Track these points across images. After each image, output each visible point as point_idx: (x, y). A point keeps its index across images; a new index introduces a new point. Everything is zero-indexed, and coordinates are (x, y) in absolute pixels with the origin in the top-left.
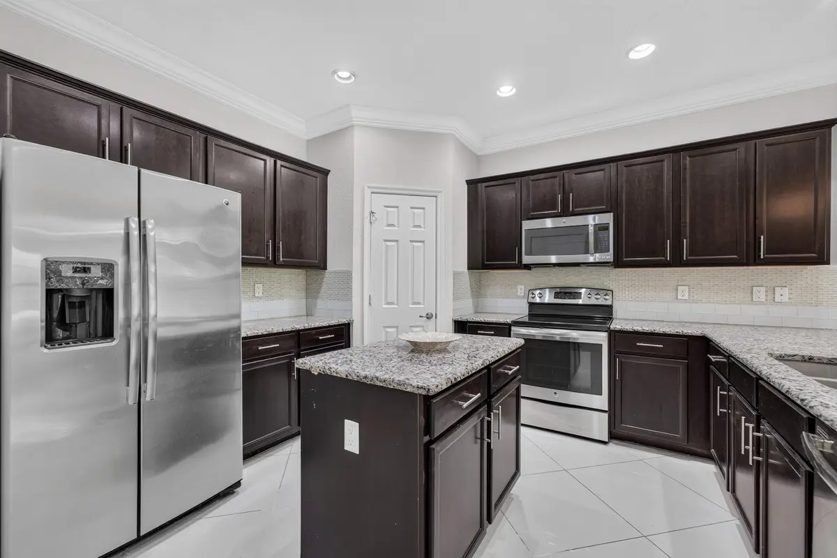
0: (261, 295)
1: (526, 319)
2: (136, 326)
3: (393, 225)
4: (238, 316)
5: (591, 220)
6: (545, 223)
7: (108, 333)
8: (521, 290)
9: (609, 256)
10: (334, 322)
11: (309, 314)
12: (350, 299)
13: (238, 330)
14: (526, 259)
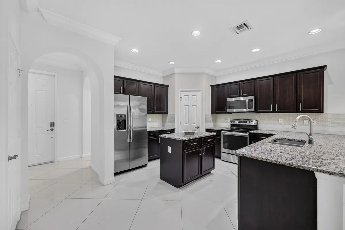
0: (151, 121)
1: (230, 129)
2: (129, 128)
3: (187, 101)
4: (146, 127)
5: (247, 98)
6: (232, 99)
7: (125, 129)
8: (229, 120)
9: (253, 110)
10: (170, 129)
11: (163, 126)
12: (175, 123)
13: (146, 130)
14: (228, 110)
